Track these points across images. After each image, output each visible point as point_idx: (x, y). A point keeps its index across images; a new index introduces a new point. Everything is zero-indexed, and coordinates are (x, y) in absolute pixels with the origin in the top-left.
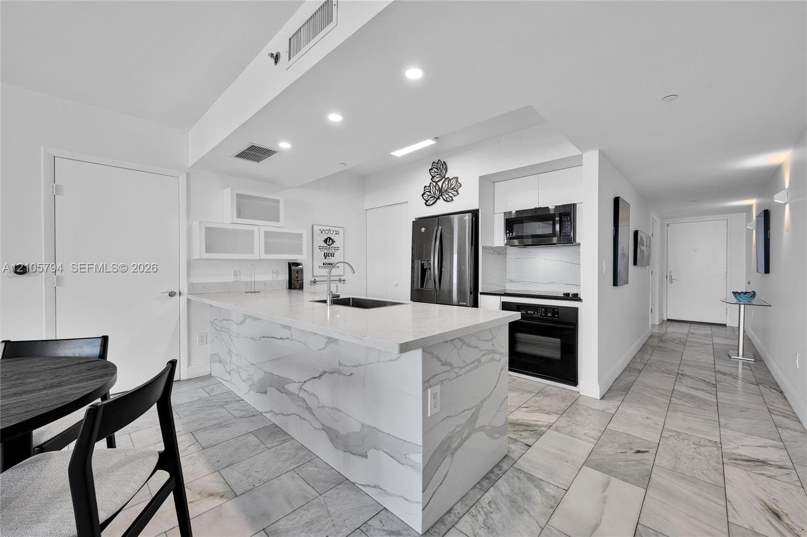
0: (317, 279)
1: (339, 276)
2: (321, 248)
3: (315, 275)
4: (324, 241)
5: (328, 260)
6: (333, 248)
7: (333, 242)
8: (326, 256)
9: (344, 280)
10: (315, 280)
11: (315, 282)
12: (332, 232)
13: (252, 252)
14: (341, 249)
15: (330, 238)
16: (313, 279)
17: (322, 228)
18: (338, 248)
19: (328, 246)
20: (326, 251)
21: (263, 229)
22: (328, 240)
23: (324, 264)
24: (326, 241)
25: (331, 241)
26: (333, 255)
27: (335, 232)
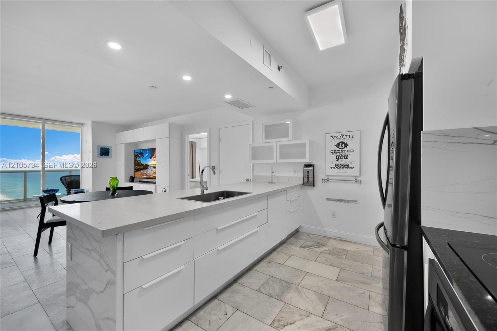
0: (330, 178)
1: (355, 176)
2: (333, 152)
3: (327, 174)
4: (336, 146)
5: (340, 162)
6: (346, 151)
7: (346, 145)
8: (338, 158)
9: (361, 181)
10: (328, 178)
11: (328, 180)
12: (344, 137)
13: (273, 159)
14: (356, 151)
15: (343, 143)
16: (326, 178)
17: (333, 135)
18: (352, 151)
19: (341, 150)
20: (338, 154)
21: (279, 144)
22: (342, 145)
23: (336, 165)
24: (338, 146)
25: (343, 145)
26: (346, 157)
27: (348, 137)
